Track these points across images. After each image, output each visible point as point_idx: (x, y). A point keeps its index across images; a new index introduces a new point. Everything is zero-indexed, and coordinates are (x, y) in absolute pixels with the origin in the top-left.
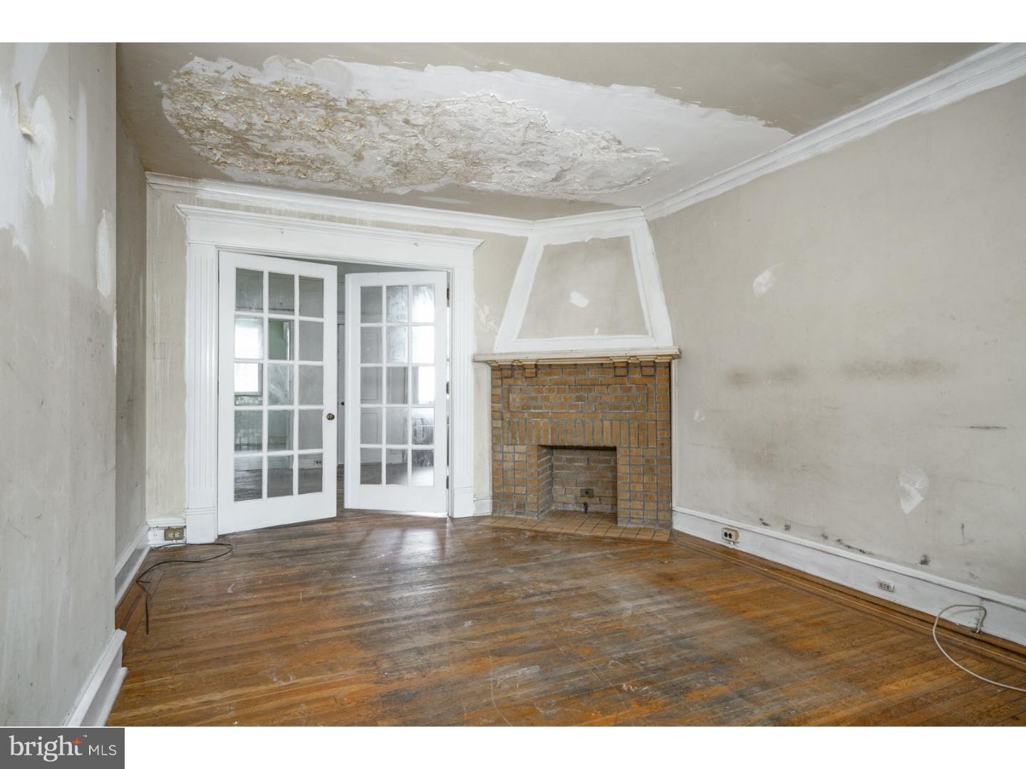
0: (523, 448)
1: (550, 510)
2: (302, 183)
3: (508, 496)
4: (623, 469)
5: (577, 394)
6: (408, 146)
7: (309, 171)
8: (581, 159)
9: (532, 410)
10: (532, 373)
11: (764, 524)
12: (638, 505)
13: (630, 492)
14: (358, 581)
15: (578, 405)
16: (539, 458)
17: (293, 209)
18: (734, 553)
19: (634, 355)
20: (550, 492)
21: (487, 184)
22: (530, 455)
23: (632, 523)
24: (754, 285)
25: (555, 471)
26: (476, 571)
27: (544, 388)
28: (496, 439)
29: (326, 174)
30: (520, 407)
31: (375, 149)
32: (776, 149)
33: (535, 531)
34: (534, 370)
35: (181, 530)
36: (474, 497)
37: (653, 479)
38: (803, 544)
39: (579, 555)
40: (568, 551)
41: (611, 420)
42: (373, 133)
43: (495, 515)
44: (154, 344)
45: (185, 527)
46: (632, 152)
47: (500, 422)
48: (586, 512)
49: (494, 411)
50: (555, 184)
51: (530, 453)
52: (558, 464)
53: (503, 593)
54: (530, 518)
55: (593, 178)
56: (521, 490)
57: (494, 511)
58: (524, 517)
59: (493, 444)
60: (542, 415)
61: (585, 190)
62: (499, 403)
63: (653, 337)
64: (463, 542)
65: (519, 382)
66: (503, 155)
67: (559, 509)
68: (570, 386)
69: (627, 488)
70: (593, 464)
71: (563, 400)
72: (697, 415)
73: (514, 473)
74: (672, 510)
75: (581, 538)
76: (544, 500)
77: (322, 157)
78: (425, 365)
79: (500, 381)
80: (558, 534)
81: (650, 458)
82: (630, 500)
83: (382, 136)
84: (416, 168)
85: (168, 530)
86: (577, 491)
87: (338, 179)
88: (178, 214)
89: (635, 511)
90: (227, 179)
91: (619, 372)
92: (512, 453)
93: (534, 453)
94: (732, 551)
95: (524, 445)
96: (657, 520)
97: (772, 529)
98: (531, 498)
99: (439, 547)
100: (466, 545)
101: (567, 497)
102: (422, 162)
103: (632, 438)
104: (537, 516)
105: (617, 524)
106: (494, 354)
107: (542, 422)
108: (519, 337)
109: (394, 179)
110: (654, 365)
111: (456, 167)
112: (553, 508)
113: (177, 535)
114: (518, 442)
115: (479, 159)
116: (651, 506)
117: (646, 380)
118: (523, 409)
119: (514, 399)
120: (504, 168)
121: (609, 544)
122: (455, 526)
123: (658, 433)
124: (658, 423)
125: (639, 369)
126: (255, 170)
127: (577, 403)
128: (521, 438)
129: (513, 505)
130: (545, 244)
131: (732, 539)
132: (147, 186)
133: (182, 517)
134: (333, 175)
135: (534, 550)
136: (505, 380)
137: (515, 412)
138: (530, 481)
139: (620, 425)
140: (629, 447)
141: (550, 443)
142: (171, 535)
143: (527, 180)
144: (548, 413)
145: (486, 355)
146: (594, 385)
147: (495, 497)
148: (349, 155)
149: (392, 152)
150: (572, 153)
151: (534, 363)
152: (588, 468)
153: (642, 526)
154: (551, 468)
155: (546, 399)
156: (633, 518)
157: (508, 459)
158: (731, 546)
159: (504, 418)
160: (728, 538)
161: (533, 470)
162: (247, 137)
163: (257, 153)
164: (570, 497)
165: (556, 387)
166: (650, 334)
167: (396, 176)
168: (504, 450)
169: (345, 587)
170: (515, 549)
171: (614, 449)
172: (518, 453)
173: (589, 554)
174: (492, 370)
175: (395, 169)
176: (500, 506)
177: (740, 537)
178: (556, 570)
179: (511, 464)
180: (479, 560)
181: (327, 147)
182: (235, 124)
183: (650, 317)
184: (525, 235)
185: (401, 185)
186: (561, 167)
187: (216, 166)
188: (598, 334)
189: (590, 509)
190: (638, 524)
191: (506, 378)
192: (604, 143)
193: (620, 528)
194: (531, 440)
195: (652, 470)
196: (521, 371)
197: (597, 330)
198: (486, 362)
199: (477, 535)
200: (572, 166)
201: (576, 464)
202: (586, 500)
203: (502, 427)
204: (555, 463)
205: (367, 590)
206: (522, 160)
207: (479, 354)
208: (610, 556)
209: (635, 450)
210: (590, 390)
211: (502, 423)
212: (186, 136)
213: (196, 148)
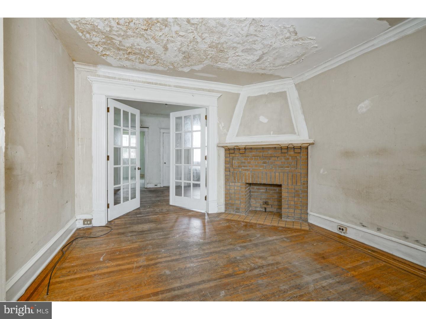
0: (239, 184)
1: (249, 210)
2: (142, 66)
3: (232, 205)
4: (284, 194)
5: (263, 161)
6: (189, 40)
7: (144, 59)
8: (274, 46)
9: (243, 168)
10: (243, 151)
11: (363, 226)
12: (292, 211)
13: (288, 204)
14: (165, 253)
15: (264, 166)
16: (246, 188)
17: (140, 80)
18: (345, 238)
19: (292, 143)
20: (249, 202)
21: (226, 64)
22: (242, 187)
23: (289, 219)
24: (358, 108)
25: (251, 193)
26: (222, 248)
27: (248, 158)
28: (227, 180)
29: (152, 60)
30: (238, 166)
31: (173, 43)
32: (375, 37)
33: (246, 222)
34: (244, 150)
35: (90, 220)
36: (217, 204)
37: (299, 200)
38: (390, 239)
39: (270, 238)
40: (264, 235)
41: (279, 173)
42: (172, 31)
43: (226, 212)
44: (78, 138)
45: (92, 219)
46: (301, 40)
47: (229, 173)
48: (265, 211)
49: (226, 168)
50: (257, 63)
51: (242, 186)
52: (253, 190)
53: (238, 266)
54: (242, 214)
55: (276, 59)
56: (238, 202)
57: (226, 211)
58: (239, 214)
59: (226, 182)
60: (247, 170)
61: (271, 67)
62: (228, 164)
63: (299, 135)
64: (214, 228)
65: (237, 155)
66: (235, 45)
67: (253, 209)
68: (260, 157)
69: (286, 203)
70: (268, 191)
71: (257, 163)
72: (322, 171)
73: (235, 195)
74: (308, 214)
75: (267, 227)
76: (247, 206)
77: (148, 49)
78: (196, 148)
79: (228, 155)
80: (256, 224)
81: (298, 190)
82: (288, 208)
83: (176, 33)
84: (193, 55)
85: (85, 220)
86: (261, 202)
87: (157, 63)
88: (89, 81)
89: (290, 213)
90: (109, 65)
91: (284, 151)
92: (234, 186)
93: (244, 186)
94: (343, 237)
95: (239, 183)
96: (301, 218)
97: (368, 229)
98: (243, 205)
99: (203, 231)
100: (215, 230)
101: (257, 205)
102: (196, 50)
103: (289, 181)
104: (245, 214)
105: (281, 218)
106: (226, 143)
107: (247, 173)
108: (237, 136)
109: (183, 62)
110: (301, 148)
111: (212, 54)
112: (250, 209)
113: (89, 222)
114: (237, 182)
115: (223, 48)
116: (298, 211)
117: (296, 155)
118: (239, 167)
119: (235, 163)
120: (235, 53)
121: (282, 231)
122: (209, 218)
123: (302, 179)
124: (302, 174)
125: (292, 150)
126: (120, 59)
127: (263, 165)
128: (237, 179)
129: (234, 208)
130: (248, 96)
131: (344, 231)
132: (75, 68)
133: (91, 214)
134: (155, 60)
135: (248, 234)
136: (230, 155)
137: (235, 168)
138: (242, 198)
139: (284, 175)
140: (288, 185)
141: (251, 182)
142: (86, 223)
143: (245, 61)
144: (250, 169)
145: (223, 144)
146: (272, 157)
147: (226, 205)
148: (161, 47)
149: (181, 44)
150: (270, 42)
151: (244, 147)
152: (266, 192)
153: (294, 220)
154: (250, 192)
155: (249, 163)
156: (289, 216)
157: (232, 188)
158: (343, 234)
159: (230, 171)
160: (341, 230)
161: (243, 194)
162: (111, 36)
163: (118, 48)
164: (258, 205)
165: (254, 157)
166: (297, 134)
167: (184, 60)
168: (230, 185)
169: (158, 258)
170: (238, 233)
171: (280, 186)
172: (236, 186)
173: (275, 237)
174: (225, 150)
175: (184, 55)
176: (229, 208)
177: (347, 230)
178: (262, 248)
179: (233, 191)
180: (223, 240)
181: (150, 42)
182: (104, 27)
183: (297, 127)
184: (239, 92)
185: (186, 66)
186: (262, 52)
187: (103, 57)
188: (273, 134)
189: (267, 210)
190: (292, 219)
191: (232, 153)
192: (288, 35)
193: (284, 221)
194: (242, 181)
195: (298, 195)
196: (238, 151)
197: (272, 132)
198: (223, 147)
199: (220, 224)
200: (269, 50)
201: (261, 191)
202: (265, 206)
203: (230, 175)
204: (251, 190)
205: (168, 261)
206: (244, 48)
207: (219, 143)
208: (285, 239)
209: (290, 186)
210: (270, 159)
211: (230, 173)
212: (83, 37)
213: (90, 46)
